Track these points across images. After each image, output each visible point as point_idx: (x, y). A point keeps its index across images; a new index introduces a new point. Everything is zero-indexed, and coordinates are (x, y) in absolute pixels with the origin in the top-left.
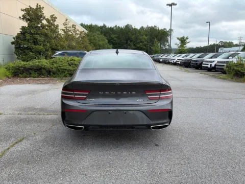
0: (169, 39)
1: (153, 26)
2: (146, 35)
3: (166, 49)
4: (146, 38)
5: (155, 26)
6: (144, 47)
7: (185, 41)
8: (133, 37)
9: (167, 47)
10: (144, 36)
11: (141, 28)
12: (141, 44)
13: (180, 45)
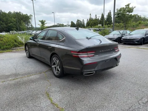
0: (31, 21)
1: (19, 12)
2: (14, 18)
3: (30, 27)
4: (15, 20)
5: (20, 12)
6: (14, 26)
7: (44, 22)
8: (4, 19)
9: (30, 26)
10: (13, 18)
11: (9, 13)
12: (11, 23)
13: (41, 25)
